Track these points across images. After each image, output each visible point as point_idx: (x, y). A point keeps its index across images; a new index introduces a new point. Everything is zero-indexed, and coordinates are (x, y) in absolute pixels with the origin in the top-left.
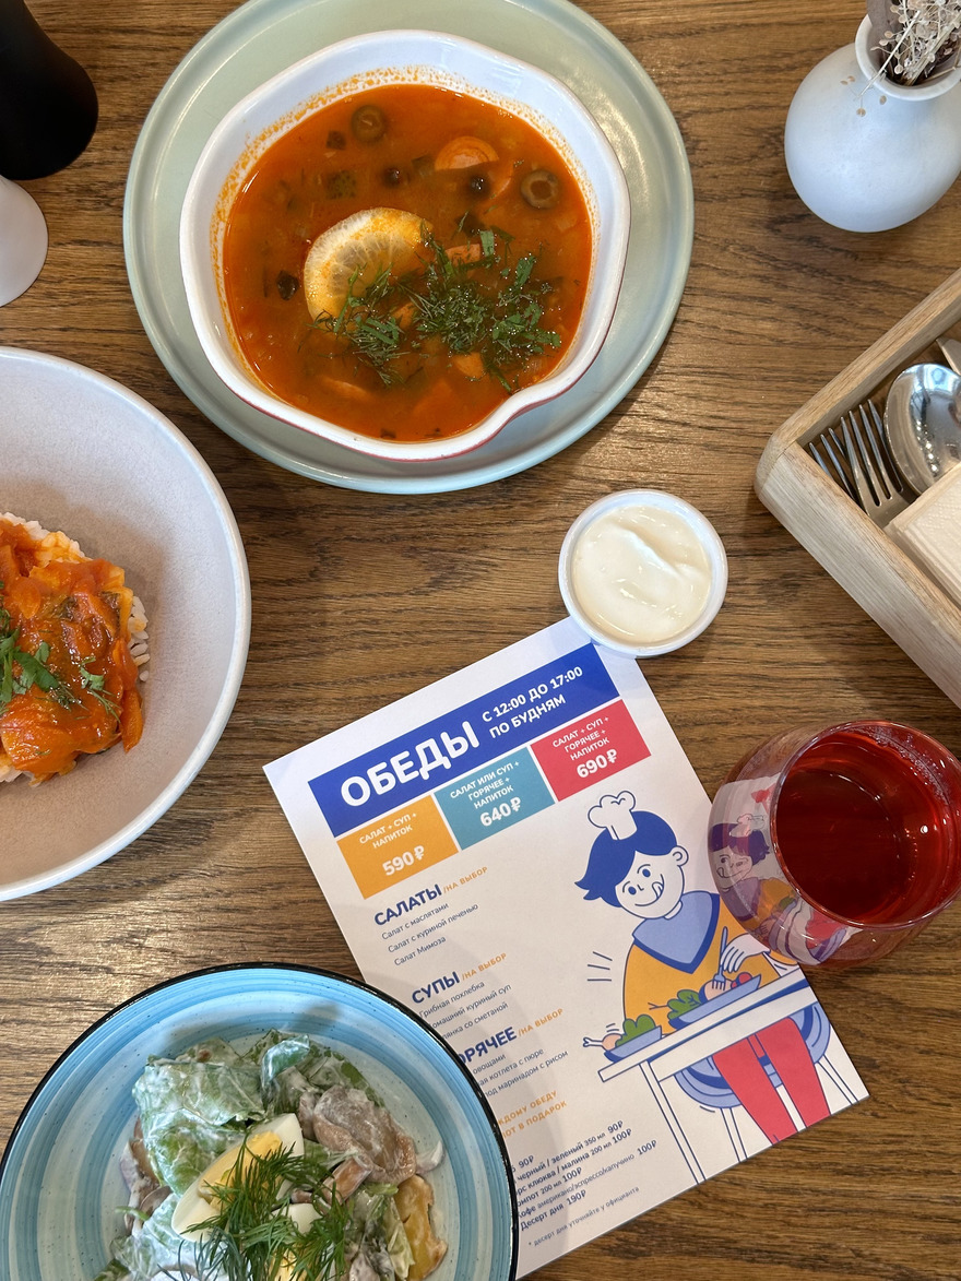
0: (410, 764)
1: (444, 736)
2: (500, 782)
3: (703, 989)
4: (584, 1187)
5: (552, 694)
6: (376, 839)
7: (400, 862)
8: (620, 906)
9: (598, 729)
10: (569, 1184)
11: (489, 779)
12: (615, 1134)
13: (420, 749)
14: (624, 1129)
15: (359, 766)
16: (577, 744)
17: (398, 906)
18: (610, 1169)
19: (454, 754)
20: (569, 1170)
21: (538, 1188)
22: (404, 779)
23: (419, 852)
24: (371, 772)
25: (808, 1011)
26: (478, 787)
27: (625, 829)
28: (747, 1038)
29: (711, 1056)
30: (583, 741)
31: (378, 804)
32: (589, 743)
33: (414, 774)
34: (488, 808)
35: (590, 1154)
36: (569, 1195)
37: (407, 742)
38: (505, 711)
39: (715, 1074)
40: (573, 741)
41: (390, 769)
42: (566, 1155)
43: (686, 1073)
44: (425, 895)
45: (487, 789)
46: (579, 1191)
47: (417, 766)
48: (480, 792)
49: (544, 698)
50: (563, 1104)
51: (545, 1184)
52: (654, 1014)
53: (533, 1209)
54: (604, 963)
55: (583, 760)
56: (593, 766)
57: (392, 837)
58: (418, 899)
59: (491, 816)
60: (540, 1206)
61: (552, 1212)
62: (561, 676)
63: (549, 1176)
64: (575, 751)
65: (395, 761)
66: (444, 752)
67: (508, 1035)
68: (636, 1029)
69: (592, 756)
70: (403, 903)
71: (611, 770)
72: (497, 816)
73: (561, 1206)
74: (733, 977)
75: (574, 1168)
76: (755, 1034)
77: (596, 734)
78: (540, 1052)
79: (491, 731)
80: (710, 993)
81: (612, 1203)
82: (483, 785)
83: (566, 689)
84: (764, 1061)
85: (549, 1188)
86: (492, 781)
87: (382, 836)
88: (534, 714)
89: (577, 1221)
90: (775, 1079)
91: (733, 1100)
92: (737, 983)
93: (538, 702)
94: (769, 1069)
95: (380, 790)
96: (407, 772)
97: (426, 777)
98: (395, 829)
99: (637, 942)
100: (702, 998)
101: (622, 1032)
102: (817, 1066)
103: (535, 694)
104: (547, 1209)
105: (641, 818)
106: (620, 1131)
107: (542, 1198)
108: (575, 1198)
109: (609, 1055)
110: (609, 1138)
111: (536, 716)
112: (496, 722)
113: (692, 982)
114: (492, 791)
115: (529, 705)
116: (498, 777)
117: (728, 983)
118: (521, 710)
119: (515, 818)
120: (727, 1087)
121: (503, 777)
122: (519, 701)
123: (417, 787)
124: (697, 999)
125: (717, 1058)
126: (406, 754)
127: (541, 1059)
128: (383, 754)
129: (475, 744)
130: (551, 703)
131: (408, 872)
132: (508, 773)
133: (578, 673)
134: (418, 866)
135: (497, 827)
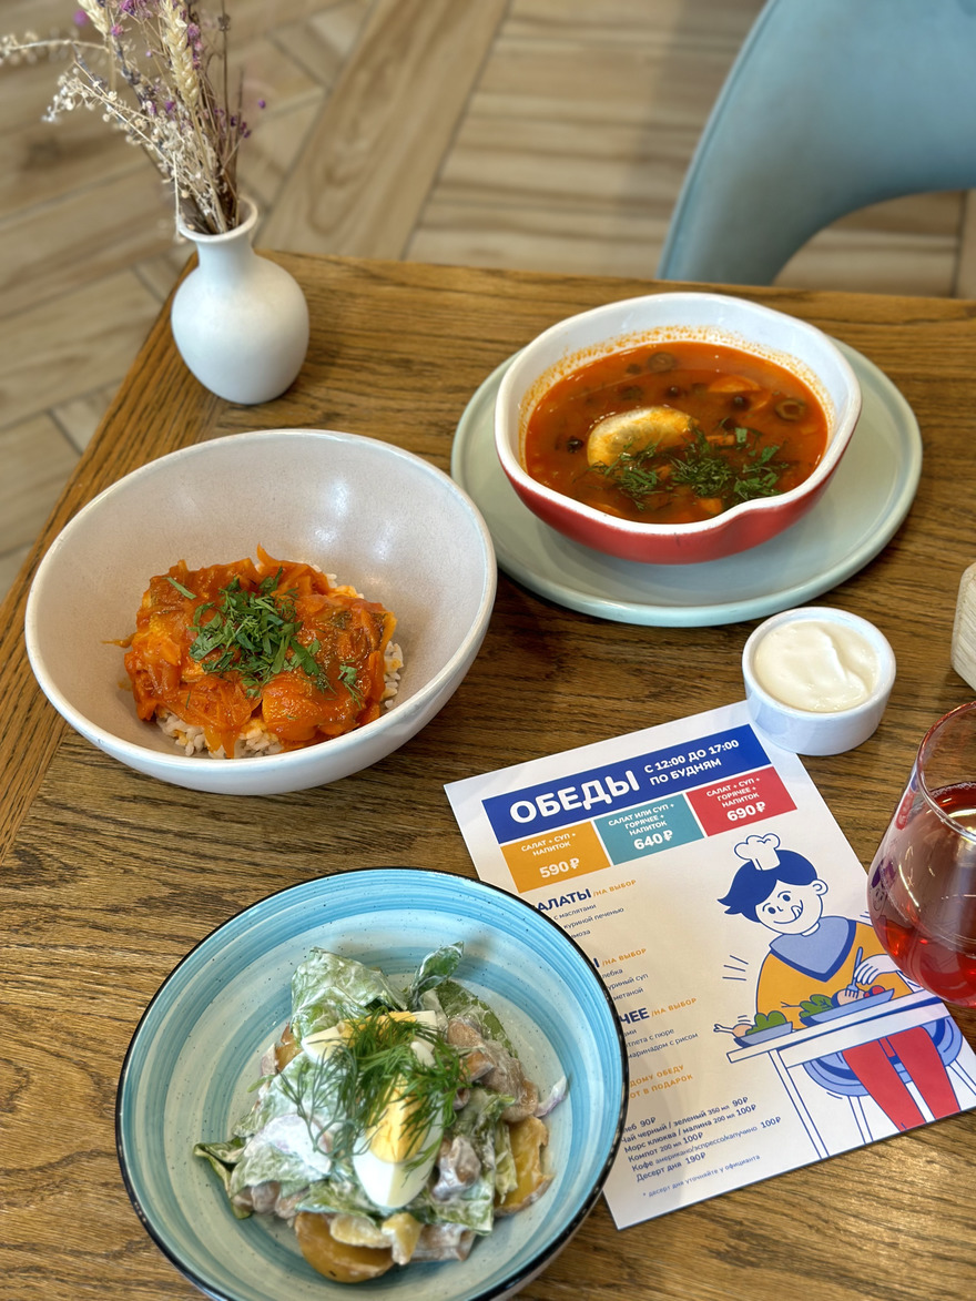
0: (575, 797)
1: (609, 780)
2: (656, 818)
3: (837, 994)
4: (704, 1150)
5: (710, 757)
6: (535, 849)
7: (556, 869)
8: (759, 921)
9: (750, 786)
10: (690, 1145)
11: (646, 815)
12: (739, 1107)
13: (585, 787)
14: (749, 1104)
15: (530, 794)
16: (729, 795)
17: (550, 902)
18: (732, 1137)
19: (616, 793)
20: (691, 1134)
21: (657, 1146)
22: (568, 807)
23: (575, 863)
24: (539, 800)
25: (941, 1023)
26: (635, 819)
27: (769, 862)
28: (878, 1040)
29: (841, 1051)
30: (735, 794)
31: (541, 823)
32: (740, 796)
33: (579, 805)
34: (643, 836)
35: (713, 1122)
36: (689, 1155)
37: (575, 781)
38: (665, 766)
39: (845, 1066)
40: (726, 793)
41: (556, 799)
42: (688, 1120)
43: (815, 1063)
44: (576, 896)
45: (642, 822)
46: (699, 1152)
47: (582, 798)
48: (637, 823)
49: (702, 760)
50: (690, 1077)
51: (665, 1143)
52: (786, 1012)
53: (651, 1163)
54: (742, 966)
55: (734, 808)
56: (743, 813)
57: (551, 849)
58: (569, 898)
59: (644, 842)
60: (658, 1162)
61: (670, 1168)
62: (719, 746)
63: (670, 1136)
64: (727, 801)
65: (561, 794)
66: (607, 791)
67: (641, 1015)
68: (767, 1022)
69: (743, 805)
70: (555, 900)
71: (759, 817)
72: (649, 842)
73: (679, 1164)
74: (867, 988)
75: (696, 1132)
76: (886, 1037)
77: (748, 790)
78: (671, 1031)
79: (652, 780)
80: (842, 999)
81: (731, 1166)
82: (639, 819)
83: (722, 755)
84: (895, 1060)
85: (668, 1147)
86: (648, 816)
87: (542, 848)
88: (692, 771)
89: (695, 1179)
90: (905, 1077)
91: (862, 1089)
92: (871, 993)
93: (696, 763)
94: (899, 1067)
95: (545, 813)
96: (571, 802)
97: (588, 807)
98: (555, 843)
99: (773, 952)
100: (835, 1003)
101: (753, 1023)
102: (948, 1068)
103: (693, 757)
104: (665, 1164)
105: (782, 854)
106: (744, 1105)
107: (660, 1155)
108: (694, 1159)
109: (738, 1040)
110: (733, 1109)
111: (693, 772)
112: (657, 773)
113: (827, 989)
114: (647, 824)
115: (688, 764)
116: (654, 814)
117: (861, 993)
118: (680, 766)
119: (665, 845)
120: (855, 1078)
121: (659, 815)
122: (681, 759)
123: (580, 814)
124: (829, 1003)
125: (847, 1054)
126: (572, 789)
127: (674, 1037)
128: (553, 787)
129: (636, 787)
130: (707, 765)
131: (562, 877)
132: (662, 812)
133: (734, 744)
134: (572, 874)
135: (649, 851)
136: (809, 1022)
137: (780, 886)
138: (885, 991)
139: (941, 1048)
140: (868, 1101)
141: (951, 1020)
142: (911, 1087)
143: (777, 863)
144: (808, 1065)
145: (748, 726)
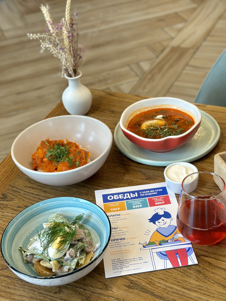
0: (123, 196)
1: (131, 194)
2: (139, 202)
3: (168, 240)
4: (129, 266)
5: (155, 192)
6: (111, 205)
7: (114, 209)
8: (156, 224)
9: (162, 198)
10: (126, 264)
12: (139, 259)
13: (126, 195)
14: (142, 258)
15: (113, 195)
16: (157, 200)
17: (111, 215)
18: (136, 264)
19: (132, 196)
20: (127, 262)
21: (119, 264)
22: (120, 198)
23: (119, 209)
24: (115, 196)
25: (189, 248)
26: (134, 202)
27: (161, 213)
28: (175, 250)
30: (158, 199)
31: (114, 200)
32: (159, 200)
34: (135, 205)
35: (133, 261)
36: (125, 266)
37: (124, 193)
38: (145, 193)
39: (165, 254)
40: (156, 199)
41: (119, 196)
42: (127, 260)
43: (159, 253)
44: (117, 215)
45: (136, 203)
46: (128, 266)
47: (124, 196)
48: (135, 203)
49: (153, 192)
50: (130, 252)
51: (121, 263)
52: (156, 242)
53: (117, 267)
54: (149, 232)
55: (157, 202)
56: (159, 203)
57: (114, 205)
58: (115, 215)
60: (118, 267)
61: (120, 268)
62: (158, 190)
63: (122, 262)
64: (156, 201)
65: (120, 195)
66: (130, 196)
67: (124, 239)
68: (151, 243)
69: (159, 202)
70: (112, 215)
71: (162, 204)
72: (136, 206)
73: (123, 268)
74: (175, 240)
75: (128, 262)
76: (176, 249)
77: (161, 199)
78: (129, 243)
79: (141, 195)
81: (134, 269)
82: (136, 202)
83: (158, 192)
84: (177, 254)
85: (122, 264)
89: (125, 271)
90: (178, 257)
91: (168, 258)
92: (176, 241)
93: (152, 193)
94: (177, 255)
95: (115, 198)
96: (121, 197)
97: (125, 198)
98: (115, 204)
99: (157, 230)
100: (167, 241)
101: (148, 243)
102: (188, 257)
103: (151, 191)
104: (120, 267)
105: (164, 212)
106: (141, 258)
107: (119, 265)
108: (126, 267)
109: (143, 246)
110: (138, 259)
111: (150, 194)
112: (142, 194)
113: (166, 239)
114: (137, 203)
115: (150, 193)
116: (139, 201)
117: (174, 240)
118: (148, 193)
119: (140, 208)
120: (167, 256)
121: (140, 202)
122: (149, 192)
123: (123, 199)
124: (166, 241)
125: (166, 252)
127: (129, 244)
128: (119, 194)
129: (137, 196)
130: (154, 193)
131: (115, 211)
132: (141, 201)
133: (161, 190)
134: (117, 211)
135: (136, 208)
136: (160, 244)
137: (163, 218)
138: (179, 241)
139: (188, 253)
140: (168, 261)
141: (192, 248)
142: (179, 259)
143: (163, 214)
144: (157, 253)
145: (165, 187)
